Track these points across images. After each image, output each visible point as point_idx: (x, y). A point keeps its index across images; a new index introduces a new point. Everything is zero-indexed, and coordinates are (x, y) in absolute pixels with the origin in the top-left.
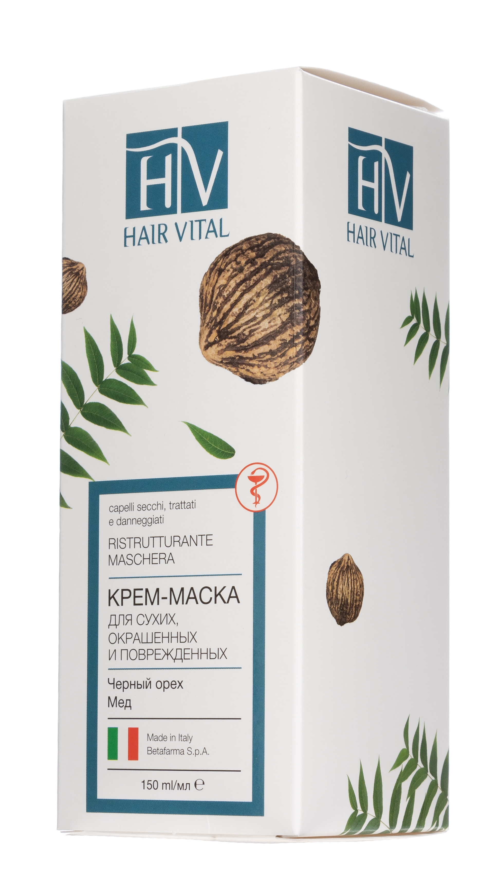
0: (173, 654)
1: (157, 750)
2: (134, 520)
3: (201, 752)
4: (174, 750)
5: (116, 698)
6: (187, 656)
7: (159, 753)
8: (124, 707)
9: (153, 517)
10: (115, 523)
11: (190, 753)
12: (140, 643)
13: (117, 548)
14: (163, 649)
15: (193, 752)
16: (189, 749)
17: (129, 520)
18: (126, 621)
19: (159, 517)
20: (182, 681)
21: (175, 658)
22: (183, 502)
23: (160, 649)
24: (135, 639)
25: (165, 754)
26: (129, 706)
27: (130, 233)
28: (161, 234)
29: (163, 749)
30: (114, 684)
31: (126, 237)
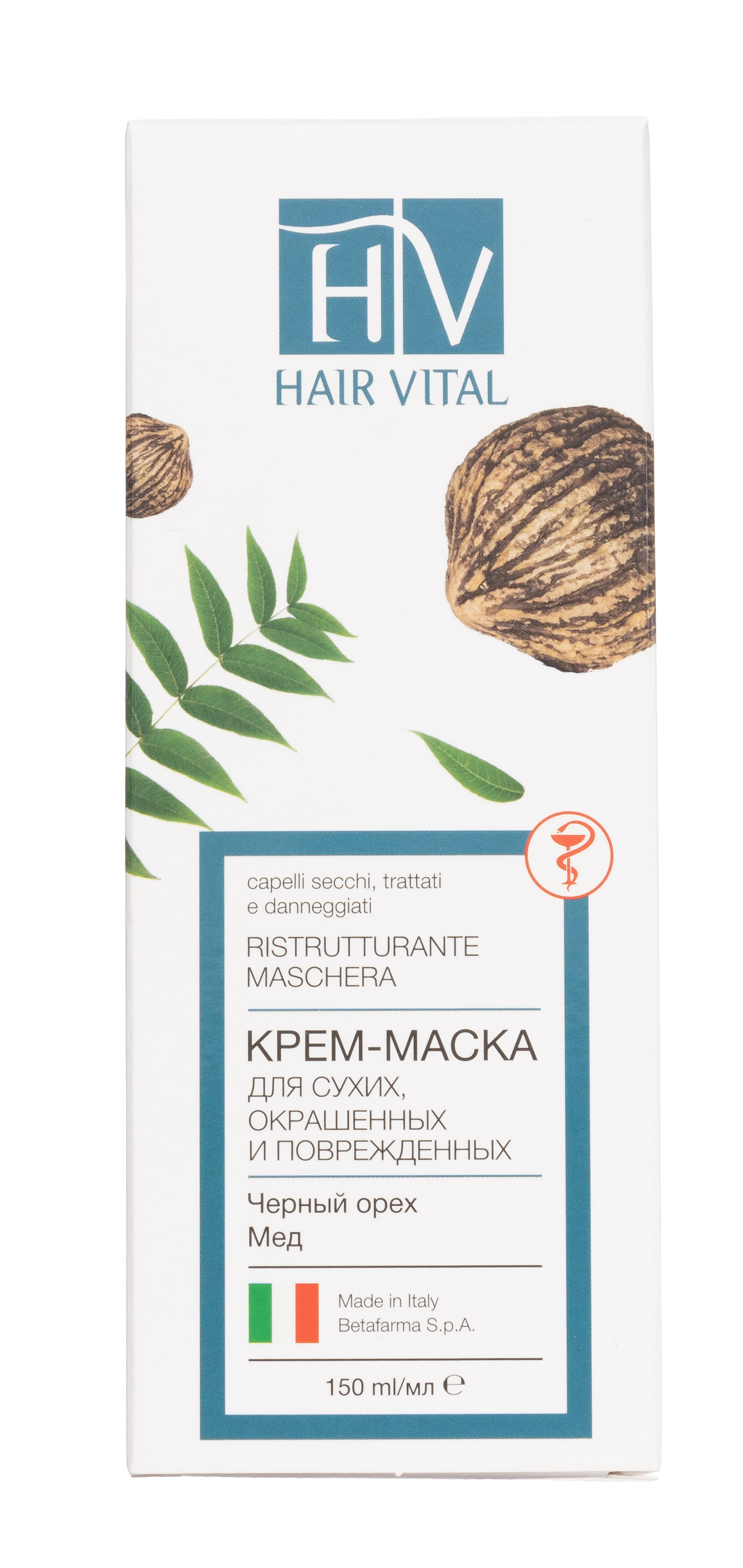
0: (395, 1150)
1: (361, 1324)
2: (305, 906)
3: (457, 1326)
4: (398, 1324)
5: (267, 1229)
6: (423, 1154)
7: (365, 1329)
8: (285, 1246)
9: (349, 901)
10: (261, 908)
11: (432, 1328)
12: (321, 1129)
13: (267, 956)
14: (372, 1141)
15: (441, 1326)
16: (431, 1321)
17: (294, 906)
18: (288, 1089)
19: (361, 901)
20: (415, 1199)
21: (398, 1158)
22: (413, 876)
23: (367, 1141)
24: (309, 1123)
25: (378, 1330)
26: (297, 1244)
27: (289, 379)
28: (360, 388)
29: (375, 1321)
30: (262, 1203)
31: (280, 387)
